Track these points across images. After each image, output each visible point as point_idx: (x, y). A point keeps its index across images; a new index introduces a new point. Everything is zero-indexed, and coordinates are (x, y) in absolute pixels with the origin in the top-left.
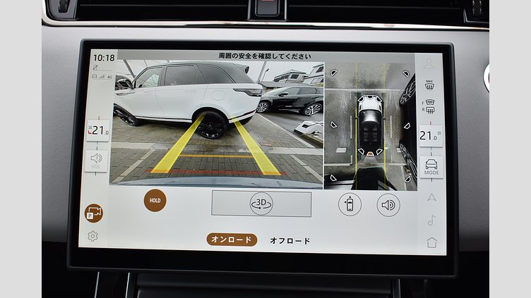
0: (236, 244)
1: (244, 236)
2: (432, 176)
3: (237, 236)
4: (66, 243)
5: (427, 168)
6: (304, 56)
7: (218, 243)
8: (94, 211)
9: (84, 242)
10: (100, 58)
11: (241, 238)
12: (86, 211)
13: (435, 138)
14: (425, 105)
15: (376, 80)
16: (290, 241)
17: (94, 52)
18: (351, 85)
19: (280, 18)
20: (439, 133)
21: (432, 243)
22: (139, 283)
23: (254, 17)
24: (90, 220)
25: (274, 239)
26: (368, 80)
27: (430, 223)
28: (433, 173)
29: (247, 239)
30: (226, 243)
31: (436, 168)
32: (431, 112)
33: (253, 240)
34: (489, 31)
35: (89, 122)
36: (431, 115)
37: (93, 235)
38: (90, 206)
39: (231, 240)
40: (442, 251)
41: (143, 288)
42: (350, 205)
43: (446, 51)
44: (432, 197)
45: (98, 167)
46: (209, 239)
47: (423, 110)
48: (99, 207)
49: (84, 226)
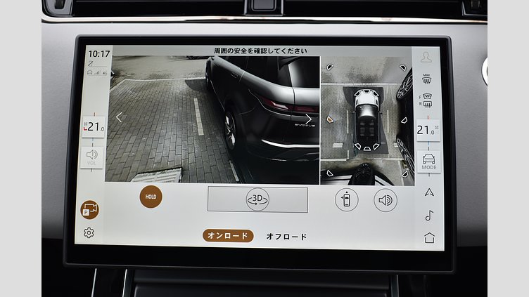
0: (233, 240)
1: (240, 232)
2: (430, 171)
3: (233, 232)
4: (62, 240)
5: (425, 162)
6: (300, 51)
7: (214, 240)
8: (90, 208)
9: (80, 239)
10: (95, 54)
11: (237, 234)
12: (82, 208)
13: (433, 133)
14: (422, 99)
15: (372, 74)
16: (287, 237)
17: (89, 48)
18: (347, 79)
19: (277, 12)
20: (437, 127)
21: (430, 238)
22: (136, 279)
23: (250, 12)
24: (85, 217)
25: (271, 235)
26: (365, 74)
27: (428, 218)
28: (430, 167)
29: (244, 235)
30: (223, 240)
31: (433, 162)
32: (428, 106)
33: (250, 236)
34: (487, 24)
35: (85, 119)
36: (428, 109)
37: (89, 232)
38: (86, 203)
39: (228, 236)
40: (439, 246)
41: (141, 284)
42: (347, 201)
43: (444, 44)
44: (429, 192)
45: (94, 163)
46: (206, 235)
47: (420, 104)
48: (95, 204)
49: (81, 223)
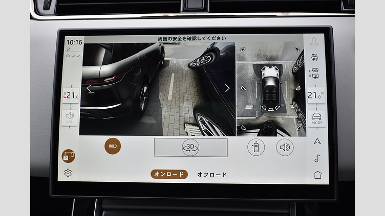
0: (173, 177)
1: (178, 171)
2: (317, 125)
3: (173, 171)
4: (48, 178)
5: (314, 119)
6: (221, 38)
7: (159, 177)
8: (69, 155)
9: (62, 177)
10: (71, 42)
11: (176, 173)
12: (63, 154)
13: (319, 97)
14: (312, 73)
15: (274, 54)
16: (212, 175)
17: (67, 38)
18: (256, 59)
19: (205, 10)
20: (322, 93)
21: (318, 175)
22: (104, 206)
23: (184, 11)
24: (66, 161)
25: (200, 174)
26: (269, 54)
27: (316, 160)
28: (318, 123)
29: (181, 174)
30: (165, 177)
31: (320, 119)
32: (316, 77)
33: (185, 174)
35: (64, 90)
36: (316, 79)
37: (68, 172)
38: (65, 151)
39: (169, 174)
40: (325, 181)
41: (107, 210)
42: (256, 148)
43: (327, 32)
44: (317, 141)
45: (71, 122)
46: (153, 174)
47: (310, 76)
48: (72, 151)
49: (62, 165)
